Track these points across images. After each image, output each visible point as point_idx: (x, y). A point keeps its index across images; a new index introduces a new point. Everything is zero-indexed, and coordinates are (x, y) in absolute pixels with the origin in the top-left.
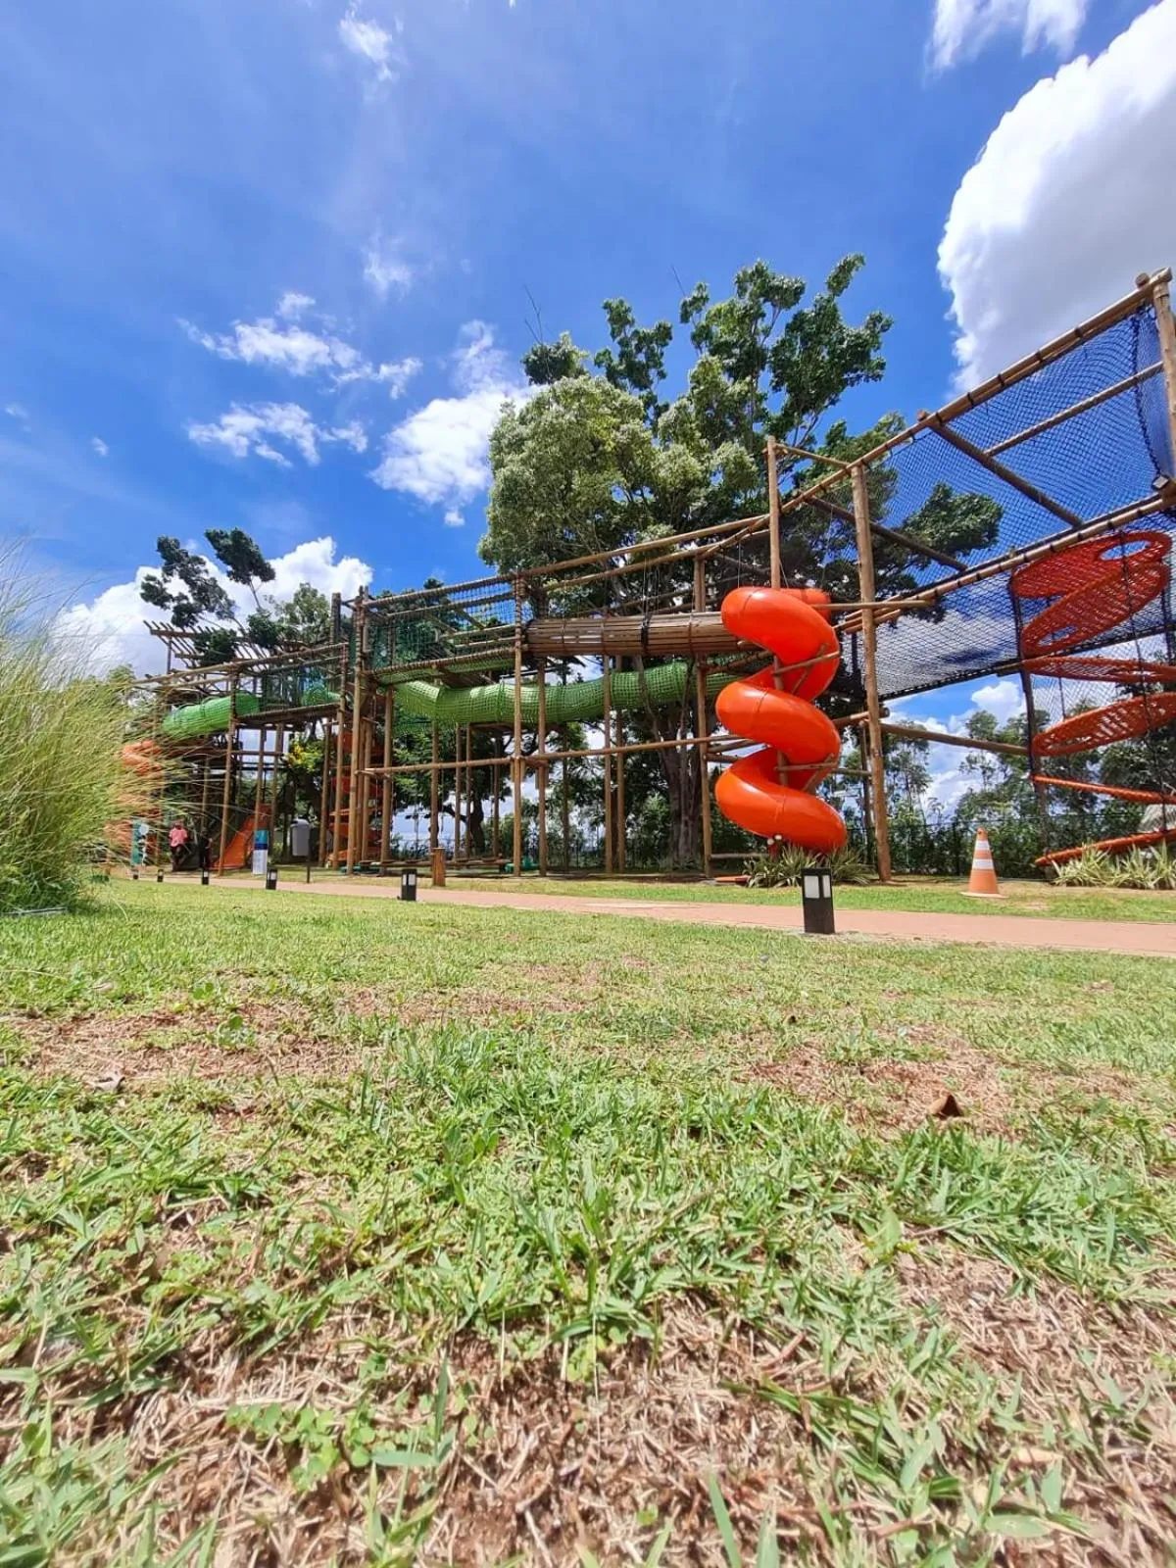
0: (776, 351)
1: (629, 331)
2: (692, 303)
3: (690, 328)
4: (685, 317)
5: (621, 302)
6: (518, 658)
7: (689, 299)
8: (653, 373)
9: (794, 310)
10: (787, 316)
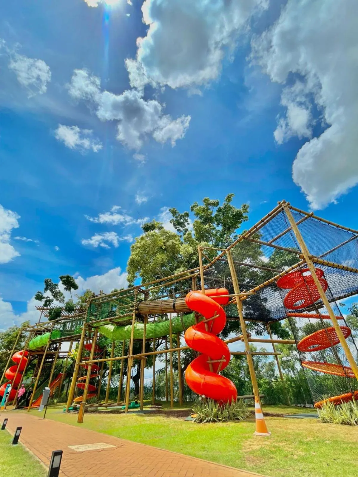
0: (216, 217)
1: (177, 215)
2: (193, 207)
3: (194, 212)
4: (192, 210)
5: (174, 209)
6: (134, 316)
7: (192, 206)
8: (186, 224)
9: (218, 207)
10: (216, 208)
